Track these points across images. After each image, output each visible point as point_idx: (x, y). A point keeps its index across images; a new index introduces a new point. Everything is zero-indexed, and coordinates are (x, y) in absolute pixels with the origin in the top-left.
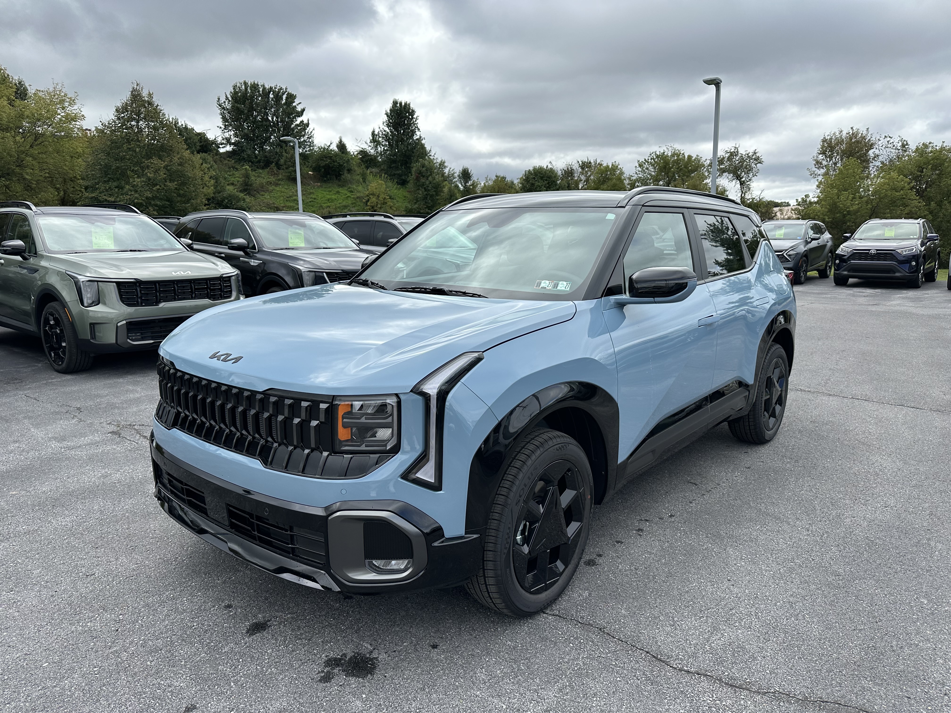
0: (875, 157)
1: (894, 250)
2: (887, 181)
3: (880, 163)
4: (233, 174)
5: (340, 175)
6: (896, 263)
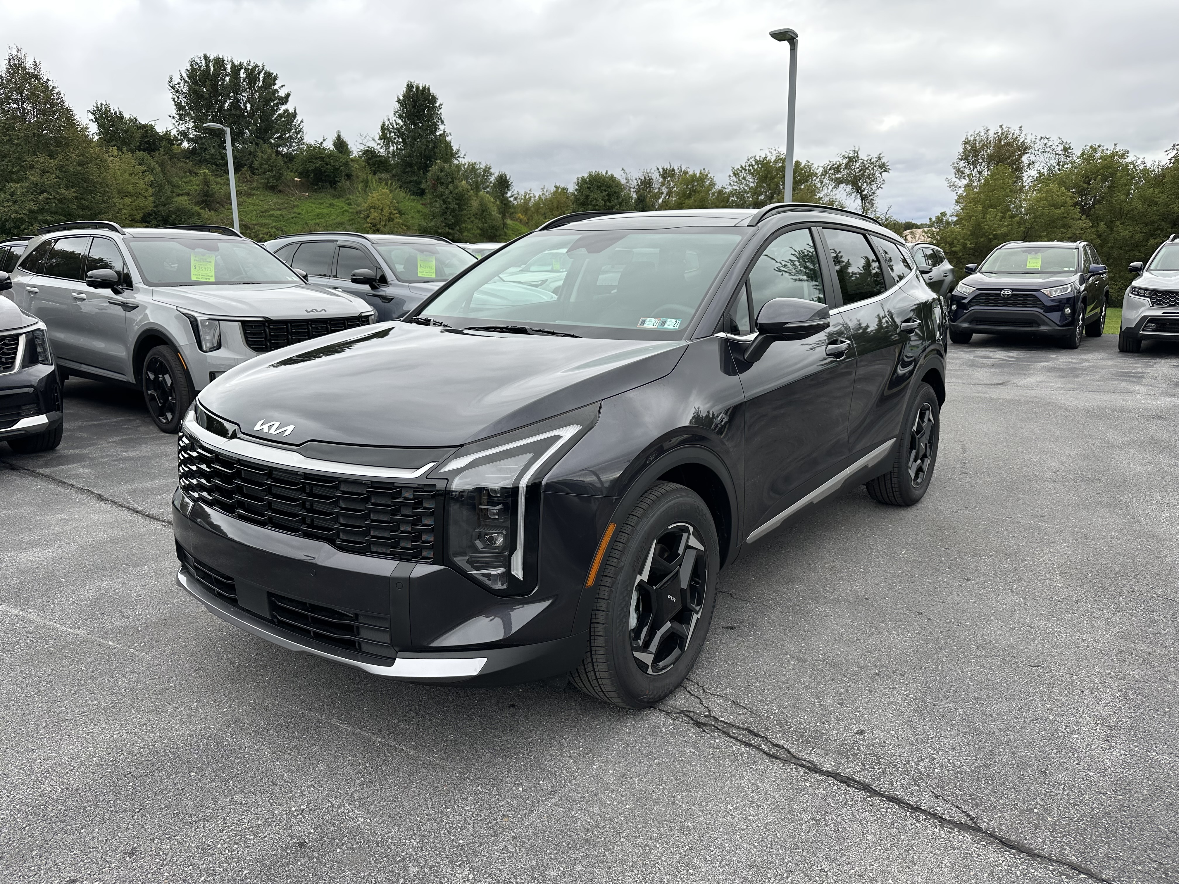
0: (1030, 164)
1: (1039, 290)
2: (1044, 195)
3: (1036, 172)
4: (190, 181)
5: (335, 182)
6: (1041, 311)
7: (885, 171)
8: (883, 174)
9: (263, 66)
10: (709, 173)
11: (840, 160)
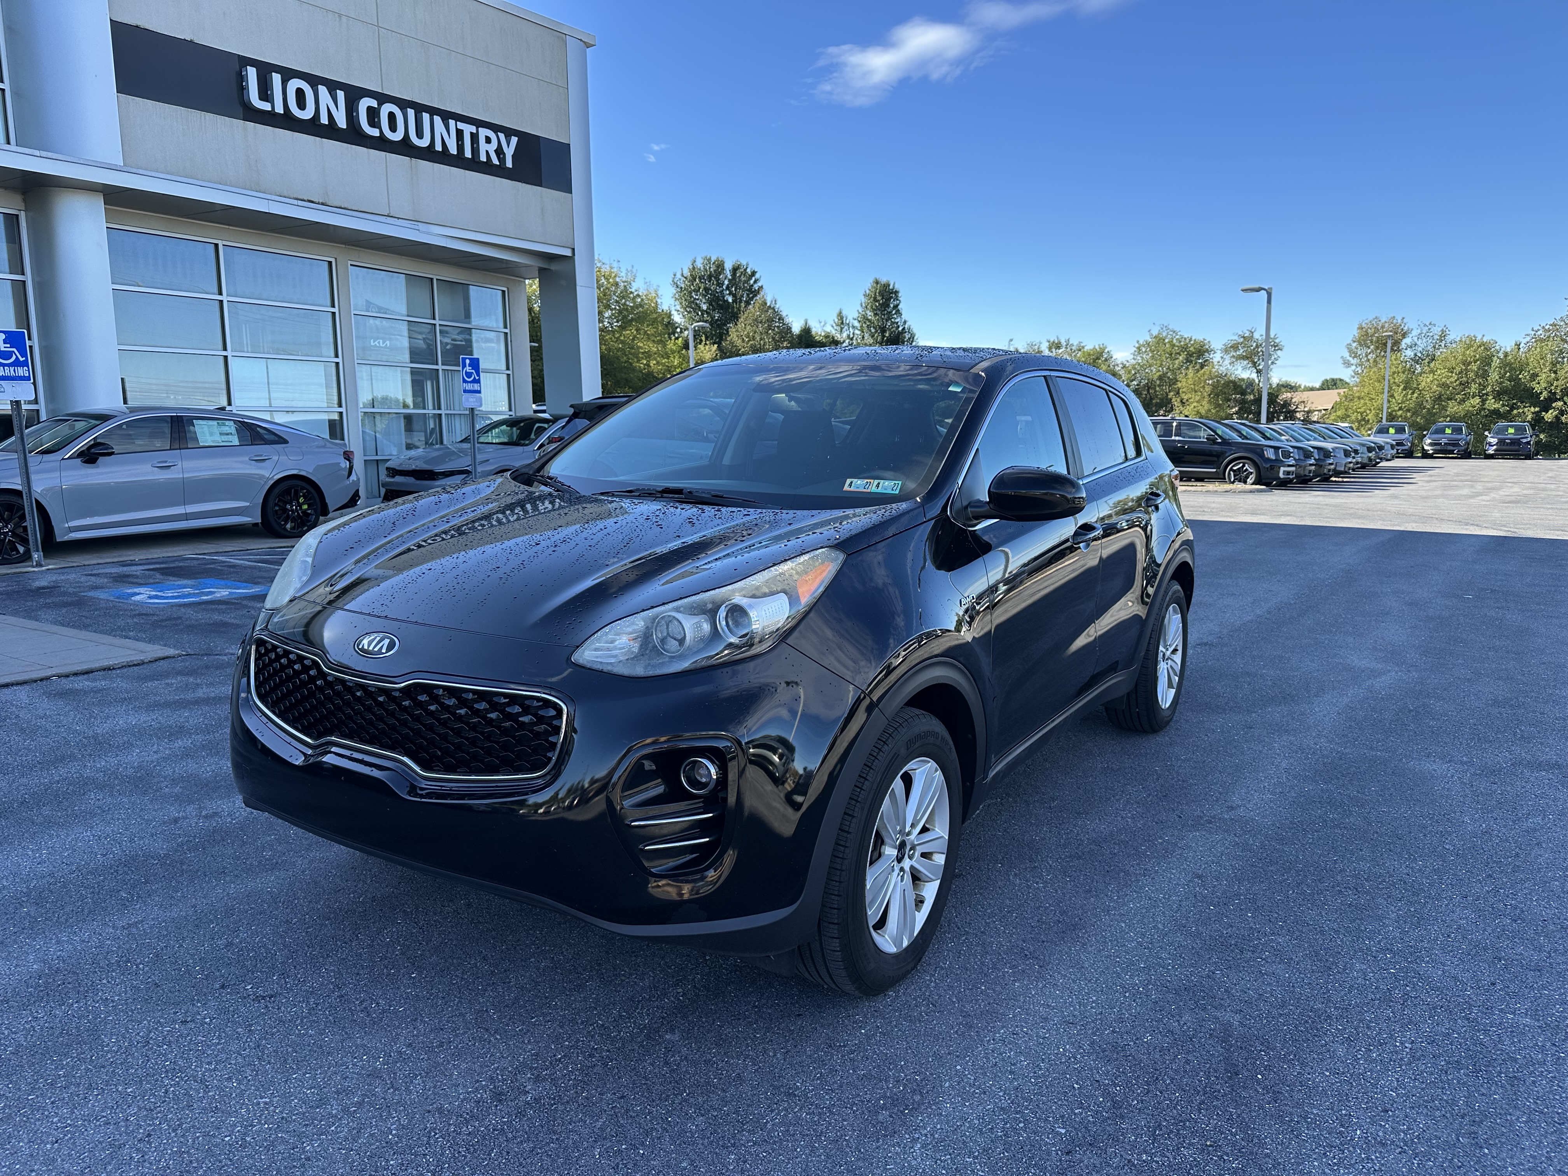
7: (1279, 349)
8: (1279, 352)
9: (747, 264)
10: (1106, 348)
11: (1236, 338)
